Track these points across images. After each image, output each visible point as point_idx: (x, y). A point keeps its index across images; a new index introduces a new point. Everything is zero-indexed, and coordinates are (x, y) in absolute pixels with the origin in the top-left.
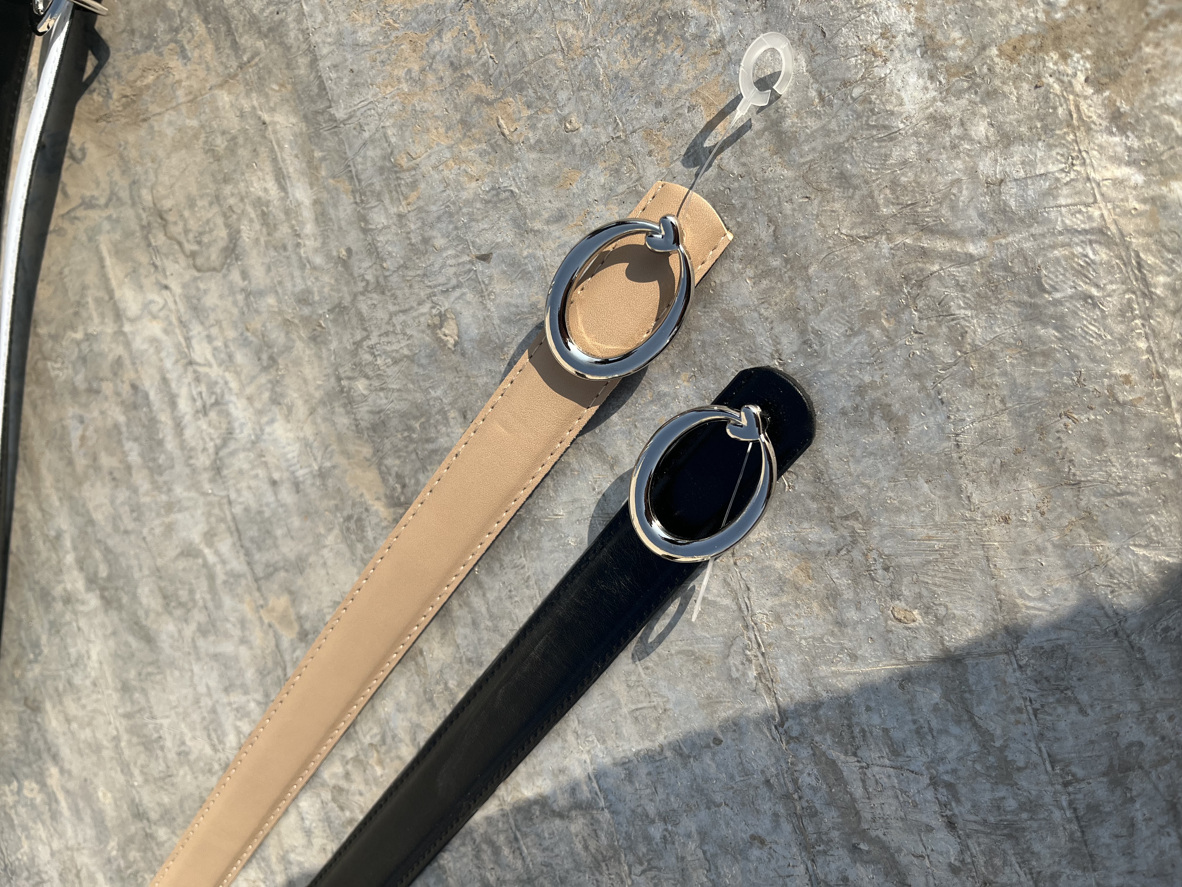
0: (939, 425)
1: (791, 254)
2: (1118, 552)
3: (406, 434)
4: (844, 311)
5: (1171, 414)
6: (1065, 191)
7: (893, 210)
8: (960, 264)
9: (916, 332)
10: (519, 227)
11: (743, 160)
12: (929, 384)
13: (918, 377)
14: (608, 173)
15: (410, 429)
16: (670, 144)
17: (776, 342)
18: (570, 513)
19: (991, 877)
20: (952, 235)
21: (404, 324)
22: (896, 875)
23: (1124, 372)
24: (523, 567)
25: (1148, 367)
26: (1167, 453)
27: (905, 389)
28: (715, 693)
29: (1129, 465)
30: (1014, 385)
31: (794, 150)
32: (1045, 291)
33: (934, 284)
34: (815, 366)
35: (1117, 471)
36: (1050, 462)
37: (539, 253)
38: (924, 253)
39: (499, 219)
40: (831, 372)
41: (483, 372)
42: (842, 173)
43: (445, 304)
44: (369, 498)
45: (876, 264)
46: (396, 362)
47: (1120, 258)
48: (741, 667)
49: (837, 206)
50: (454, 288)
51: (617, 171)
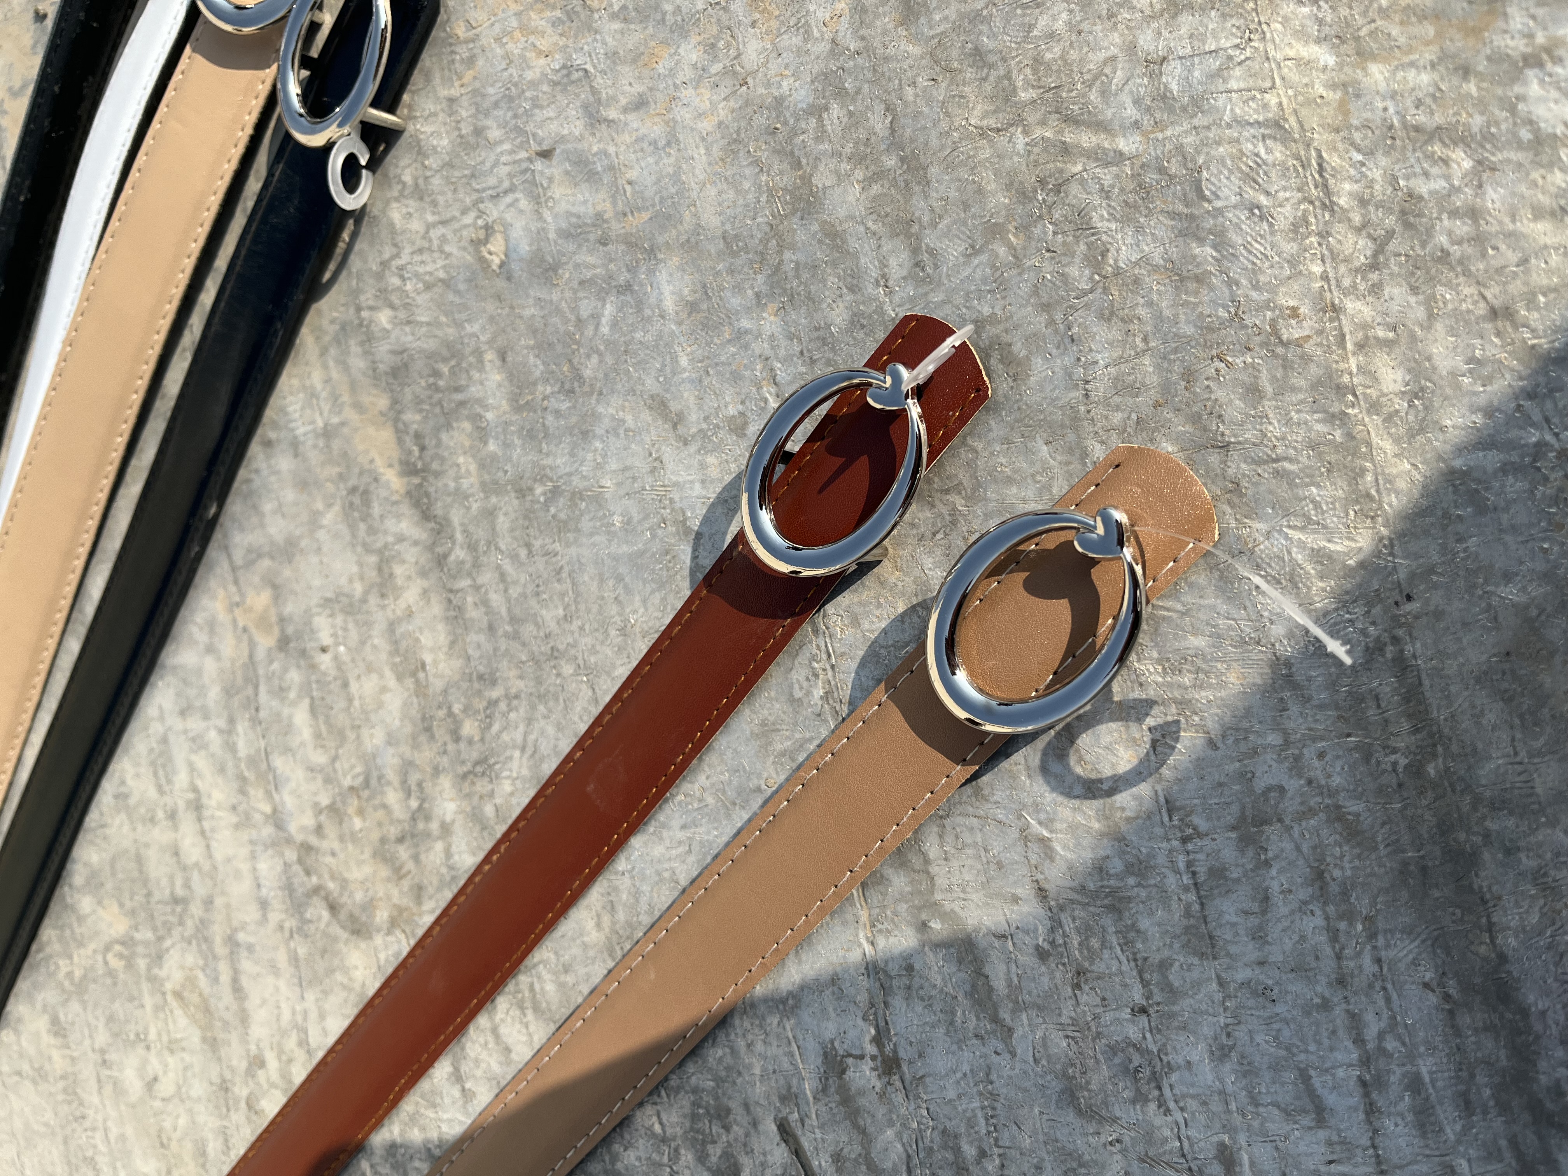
0: (1065, 369)
1: (908, 151)
2: (1268, 535)
3: (431, 380)
4: (965, 224)
5: (1345, 359)
6: (1237, 72)
7: (1032, 94)
8: (1107, 164)
9: (1048, 251)
10: (590, 115)
11: (862, 32)
12: (1059, 317)
13: (1046, 307)
14: (701, 48)
15: (436, 374)
16: (777, 13)
17: (884, 265)
18: (619, 485)
19: (1086, 964)
20: (1100, 126)
21: (443, 239)
22: (971, 962)
23: (1291, 303)
24: (556, 555)
25: (1322, 298)
26: (1335, 408)
27: (1030, 323)
28: (771, 719)
29: (1288, 422)
30: (1159, 317)
31: (922, 20)
32: (1204, 198)
33: (1074, 188)
34: (926, 294)
35: (1275, 429)
36: (1195, 419)
37: (611, 149)
38: (1066, 150)
39: (568, 105)
40: (944, 302)
41: (531, 301)
42: (976, 49)
43: (493, 212)
44: (380, 464)
45: (1008, 163)
46: (428, 287)
47: (1298, 158)
48: (805, 684)
49: (967, 90)
50: (506, 192)
51: (713, 46)
